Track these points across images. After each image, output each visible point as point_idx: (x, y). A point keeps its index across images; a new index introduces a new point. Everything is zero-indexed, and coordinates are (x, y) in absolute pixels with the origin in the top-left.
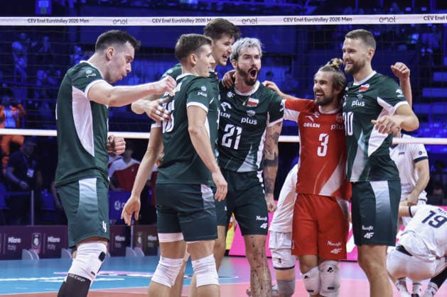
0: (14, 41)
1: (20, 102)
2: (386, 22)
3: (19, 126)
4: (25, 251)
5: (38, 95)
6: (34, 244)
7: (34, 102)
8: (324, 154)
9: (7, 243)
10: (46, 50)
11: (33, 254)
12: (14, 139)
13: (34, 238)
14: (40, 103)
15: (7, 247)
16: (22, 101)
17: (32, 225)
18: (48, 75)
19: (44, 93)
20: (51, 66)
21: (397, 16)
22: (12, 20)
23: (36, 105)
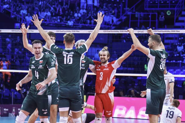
0: (6, 38)
1: (8, 60)
2: (140, 33)
3: (8, 69)
4: (10, 114)
5: (15, 57)
6: (13, 111)
7: (14, 60)
8: (102, 79)
9: (3, 111)
10: (18, 41)
11: (13, 115)
12: (6, 73)
13: (13, 109)
14: (16, 61)
15: (3, 112)
16: (9, 59)
17: (13, 104)
18: (19, 50)
19: (17, 57)
20: (20, 47)
21: (144, 30)
22: (6, 31)
23: (15, 61)
